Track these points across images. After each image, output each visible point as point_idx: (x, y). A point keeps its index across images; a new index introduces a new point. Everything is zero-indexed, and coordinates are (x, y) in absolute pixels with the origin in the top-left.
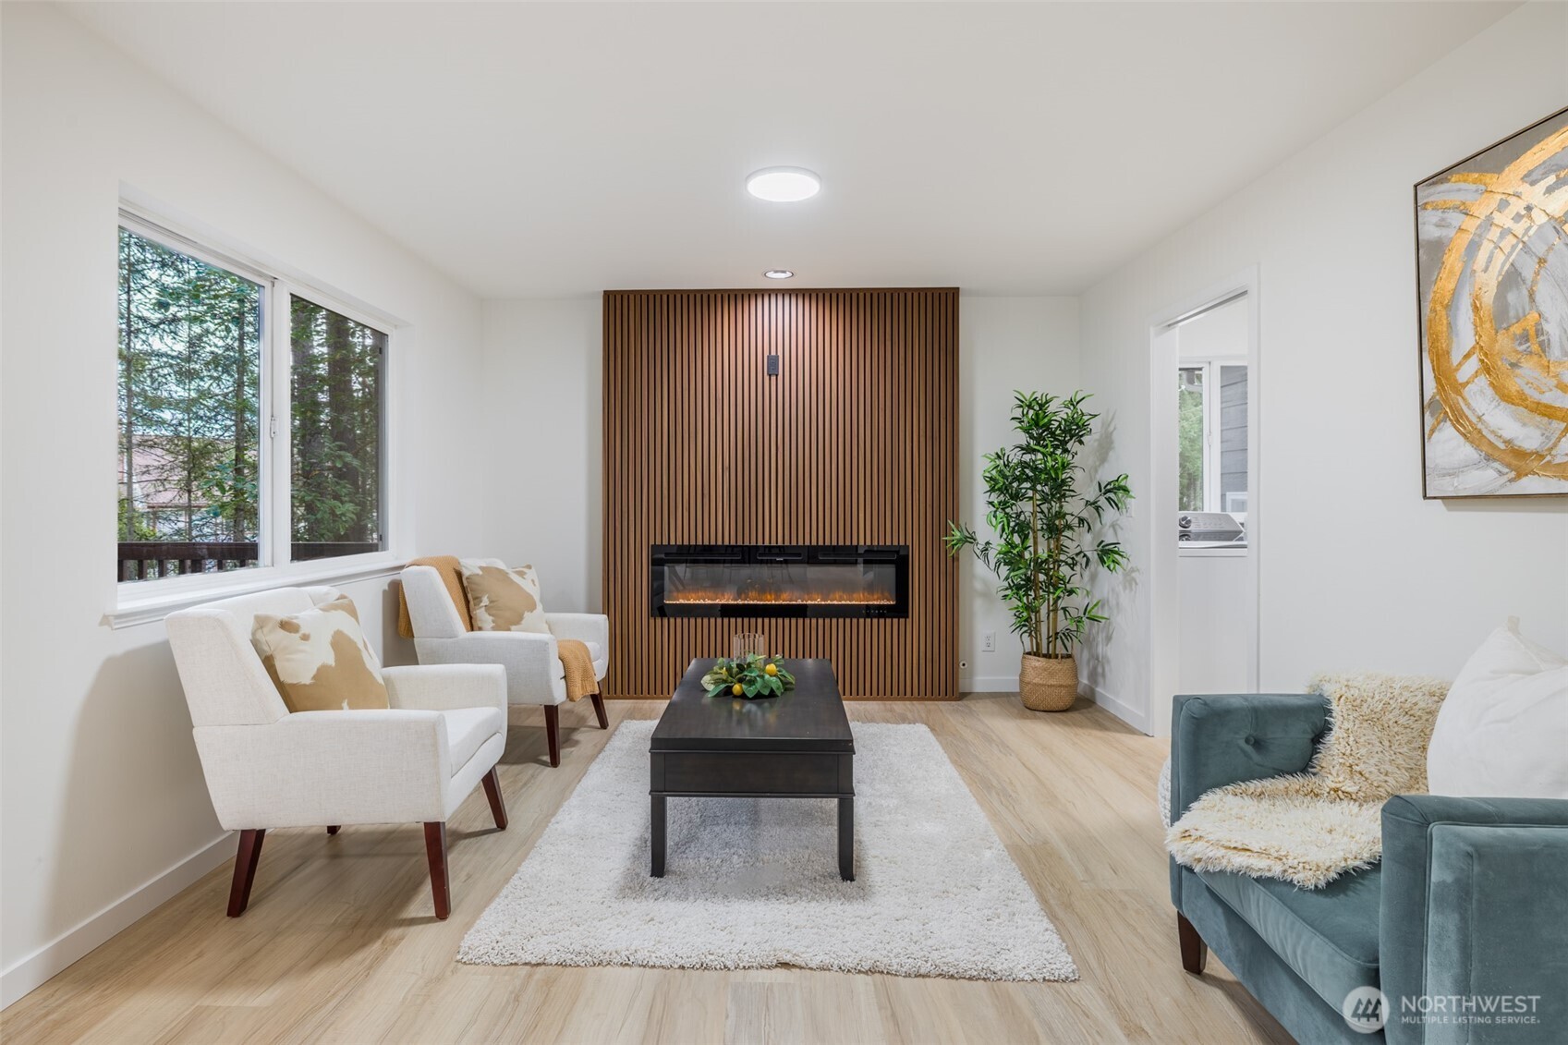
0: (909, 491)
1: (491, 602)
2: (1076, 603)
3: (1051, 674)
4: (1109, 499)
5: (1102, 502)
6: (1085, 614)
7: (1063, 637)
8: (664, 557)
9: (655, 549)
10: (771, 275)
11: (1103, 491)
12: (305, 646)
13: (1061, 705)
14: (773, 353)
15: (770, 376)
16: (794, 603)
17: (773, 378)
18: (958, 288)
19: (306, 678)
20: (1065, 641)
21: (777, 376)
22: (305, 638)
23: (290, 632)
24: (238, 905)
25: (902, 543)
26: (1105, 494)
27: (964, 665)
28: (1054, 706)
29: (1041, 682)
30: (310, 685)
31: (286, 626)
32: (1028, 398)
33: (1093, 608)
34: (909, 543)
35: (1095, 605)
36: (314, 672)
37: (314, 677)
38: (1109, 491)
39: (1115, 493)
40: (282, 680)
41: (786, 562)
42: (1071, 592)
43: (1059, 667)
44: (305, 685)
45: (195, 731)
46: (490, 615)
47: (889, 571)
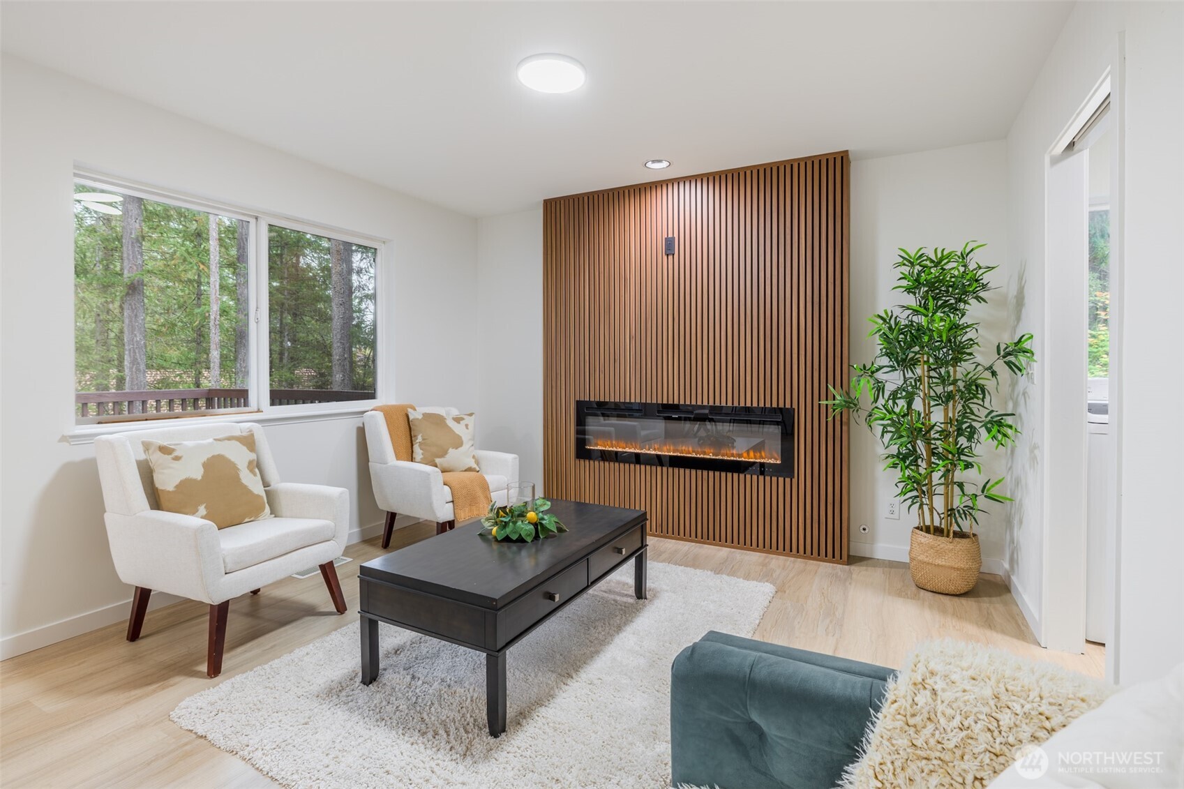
0: (795, 356)
1: (423, 439)
2: (971, 478)
3: (940, 553)
4: (1009, 364)
5: (1000, 367)
6: (983, 491)
7: (957, 515)
8: (585, 410)
9: (580, 404)
10: (650, 165)
11: (1002, 353)
12: (176, 464)
13: (952, 589)
14: (670, 236)
15: (668, 255)
16: (690, 455)
17: (670, 257)
18: (847, 151)
19: (170, 487)
20: (959, 519)
21: (673, 255)
22: (177, 458)
23: (165, 454)
24: (134, 633)
25: (788, 406)
26: (1004, 357)
27: (864, 529)
28: (943, 589)
29: (926, 560)
30: (173, 492)
31: (164, 450)
32: (913, 255)
33: (993, 486)
34: (795, 406)
35: (997, 483)
36: (177, 482)
37: (177, 487)
38: (1009, 354)
39: (1016, 356)
40: (157, 486)
41: (679, 419)
42: (968, 465)
43: (950, 546)
44: (169, 492)
45: (106, 515)
46: (421, 449)
47: (775, 431)
